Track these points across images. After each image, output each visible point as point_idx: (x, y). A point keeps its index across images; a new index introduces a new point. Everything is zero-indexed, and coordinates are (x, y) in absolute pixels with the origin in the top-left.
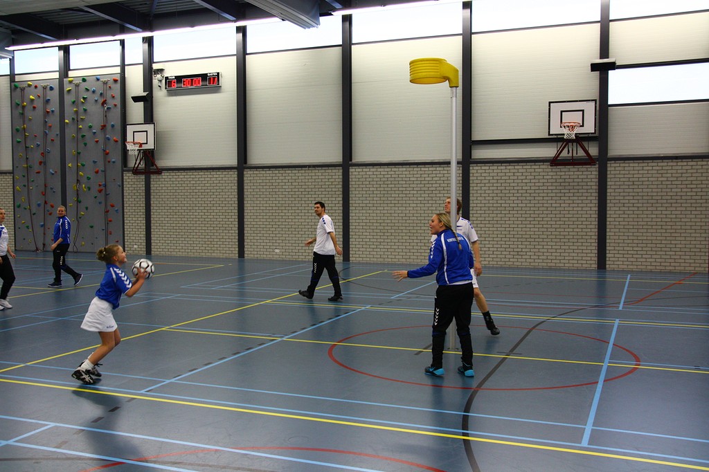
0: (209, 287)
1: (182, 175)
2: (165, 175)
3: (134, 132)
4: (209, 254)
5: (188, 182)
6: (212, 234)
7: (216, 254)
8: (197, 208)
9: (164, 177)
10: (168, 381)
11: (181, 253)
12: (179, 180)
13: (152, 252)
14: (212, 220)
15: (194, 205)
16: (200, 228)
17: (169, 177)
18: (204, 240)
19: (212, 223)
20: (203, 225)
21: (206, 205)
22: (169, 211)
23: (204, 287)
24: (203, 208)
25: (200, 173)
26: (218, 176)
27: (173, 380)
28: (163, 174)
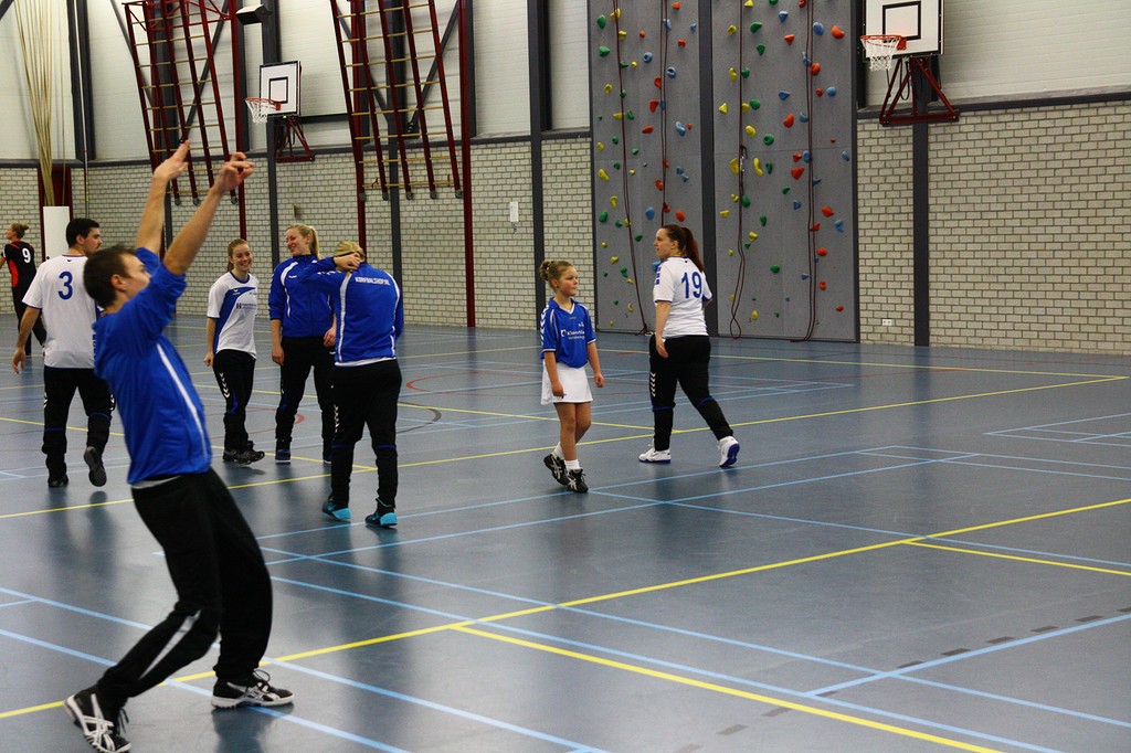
0: (1067, 437)
1: (1015, 121)
2: (968, 122)
3: (885, 7)
4: (1092, 345)
5: (1033, 141)
6: (1101, 288)
7: (1110, 346)
8: (1058, 214)
9: (964, 129)
10: (881, 675)
11: (1010, 342)
12: (1004, 134)
13: (932, 339)
14: (1101, 246)
15: (1049, 206)
16: (1066, 271)
17: (979, 128)
18: (1075, 304)
19: (1101, 254)
20: (1075, 263)
21: (1083, 205)
22: (978, 223)
23: (1053, 436)
24: (1074, 213)
25: (1067, 114)
26: (1118, 119)
27: (895, 674)
28: (962, 121)
